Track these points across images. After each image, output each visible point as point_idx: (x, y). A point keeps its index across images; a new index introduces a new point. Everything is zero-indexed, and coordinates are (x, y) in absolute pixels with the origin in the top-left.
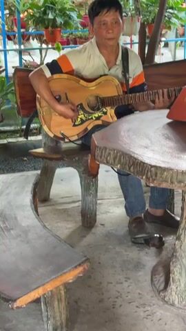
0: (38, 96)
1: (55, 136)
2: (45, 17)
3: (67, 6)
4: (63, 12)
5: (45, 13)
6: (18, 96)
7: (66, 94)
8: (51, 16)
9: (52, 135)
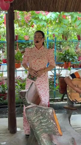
0: (68, 85)
1: (73, 100)
2: (66, 58)
3: (74, 54)
4: (72, 56)
5: (65, 57)
6: (60, 86)
7: (78, 85)
8: (68, 58)
9: (72, 100)
